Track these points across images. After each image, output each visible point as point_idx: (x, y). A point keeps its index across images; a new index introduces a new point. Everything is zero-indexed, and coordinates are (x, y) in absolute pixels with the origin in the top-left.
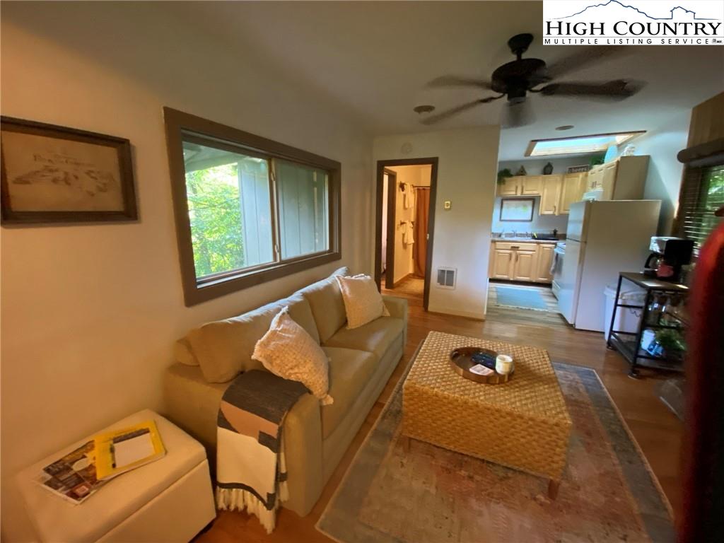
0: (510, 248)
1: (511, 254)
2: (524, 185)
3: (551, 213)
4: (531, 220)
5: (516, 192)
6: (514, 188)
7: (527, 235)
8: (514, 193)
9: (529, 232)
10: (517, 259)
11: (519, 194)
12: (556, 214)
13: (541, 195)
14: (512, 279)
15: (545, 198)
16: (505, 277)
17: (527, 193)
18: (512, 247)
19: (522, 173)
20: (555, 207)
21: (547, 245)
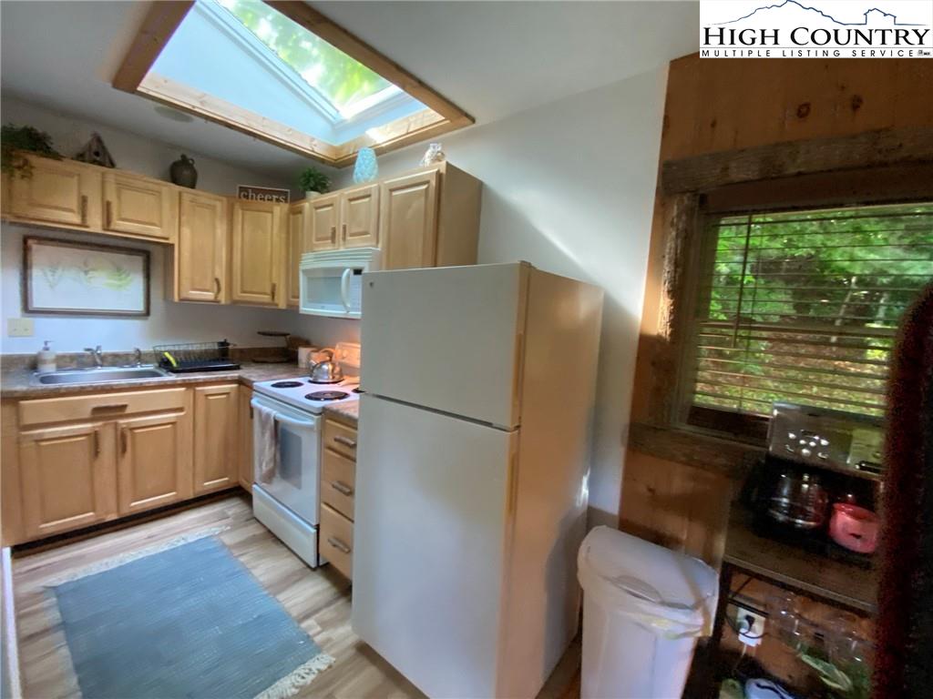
0: (87, 414)
1: (95, 437)
2: (111, 197)
3: (210, 295)
4: (147, 313)
5: (84, 216)
6: (74, 203)
7: (140, 357)
8: (76, 219)
9: (146, 348)
10: (122, 445)
11: (95, 225)
12: (223, 298)
13: (173, 240)
14: (112, 517)
15: (186, 254)
16: (87, 518)
17: (125, 226)
18: (97, 410)
19: (97, 155)
20: (217, 281)
21: (217, 387)
